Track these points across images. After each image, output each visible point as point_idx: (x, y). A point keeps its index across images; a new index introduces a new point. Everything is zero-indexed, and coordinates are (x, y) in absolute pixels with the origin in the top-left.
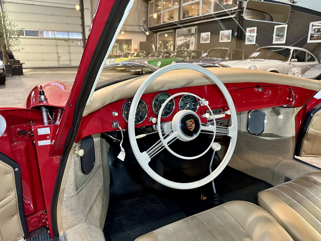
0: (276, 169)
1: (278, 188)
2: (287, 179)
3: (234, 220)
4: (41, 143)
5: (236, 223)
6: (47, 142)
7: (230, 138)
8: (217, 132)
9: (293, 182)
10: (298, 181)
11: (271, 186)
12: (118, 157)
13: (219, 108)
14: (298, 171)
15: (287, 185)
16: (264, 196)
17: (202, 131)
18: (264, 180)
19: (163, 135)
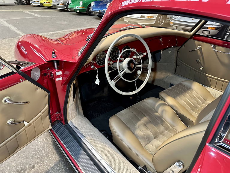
0: (166, 80)
1: (168, 90)
2: (172, 85)
3: (150, 106)
4: (58, 79)
5: (151, 107)
6: (61, 79)
7: (148, 69)
8: (143, 67)
9: (175, 86)
10: (177, 85)
11: (165, 89)
12: (95, 83)
13: (140, 52)
14: (177, 80)
15: (172, 88)
16: (162, 94)
17: (137, 67)
18: (159, 86)
19: (120, 71)
